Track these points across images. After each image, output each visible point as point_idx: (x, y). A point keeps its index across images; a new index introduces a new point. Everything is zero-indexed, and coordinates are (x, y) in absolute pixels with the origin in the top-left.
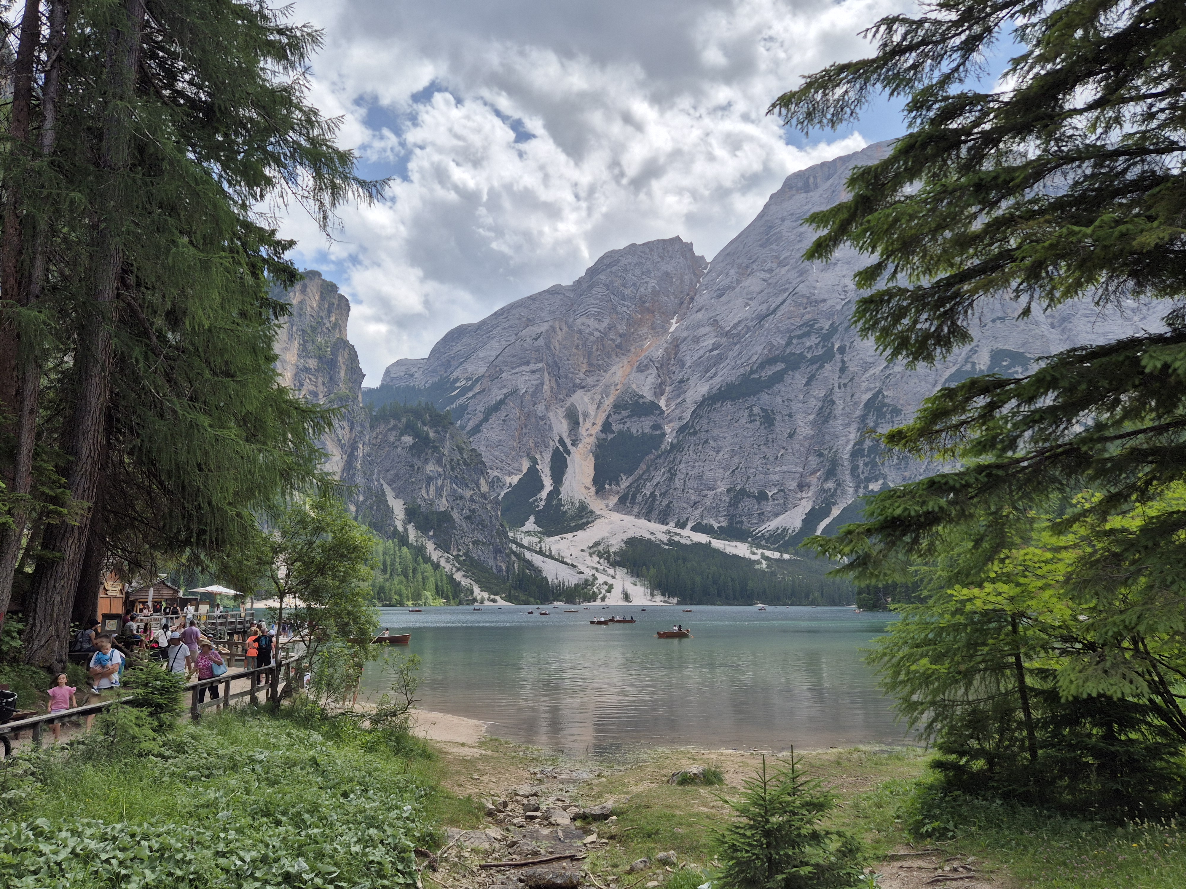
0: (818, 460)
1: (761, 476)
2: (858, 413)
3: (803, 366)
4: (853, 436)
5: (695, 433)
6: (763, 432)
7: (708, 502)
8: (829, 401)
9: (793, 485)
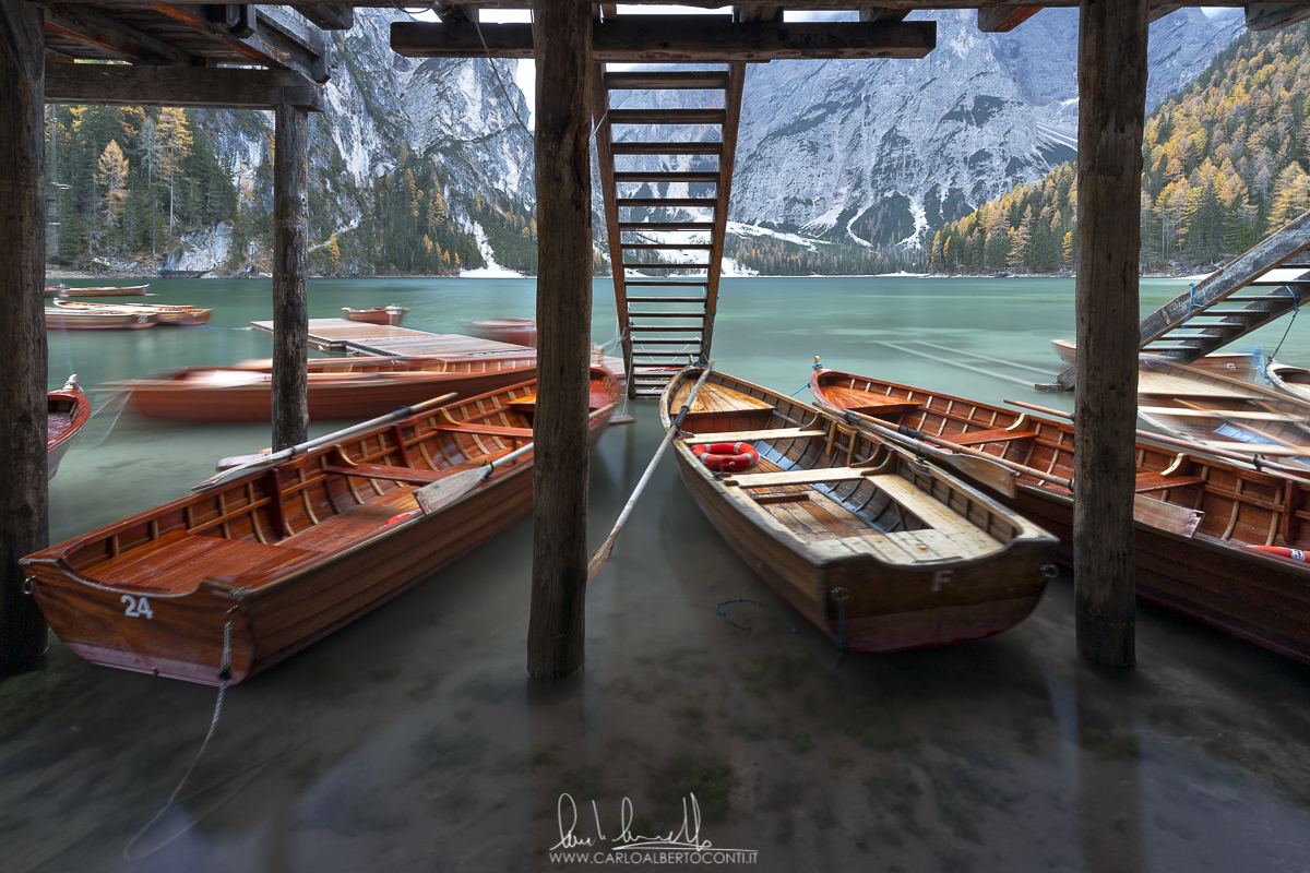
0: (848, 177)
1: (808, 188)
2: (878, 143)
3: (839, 110)
4: (874, 161)
5: (761, 159)
6: (810, 157)
7: (769, 207)
8: (858, 135)
9: (831, 195)
